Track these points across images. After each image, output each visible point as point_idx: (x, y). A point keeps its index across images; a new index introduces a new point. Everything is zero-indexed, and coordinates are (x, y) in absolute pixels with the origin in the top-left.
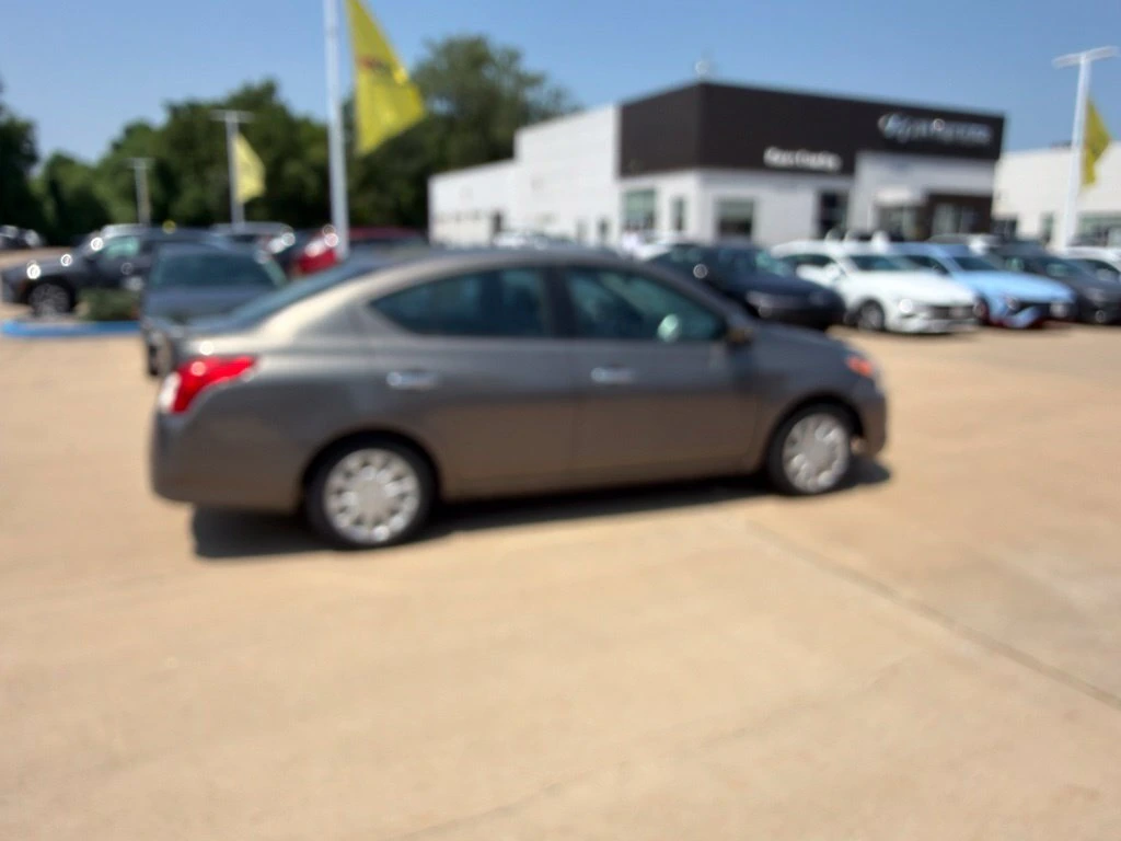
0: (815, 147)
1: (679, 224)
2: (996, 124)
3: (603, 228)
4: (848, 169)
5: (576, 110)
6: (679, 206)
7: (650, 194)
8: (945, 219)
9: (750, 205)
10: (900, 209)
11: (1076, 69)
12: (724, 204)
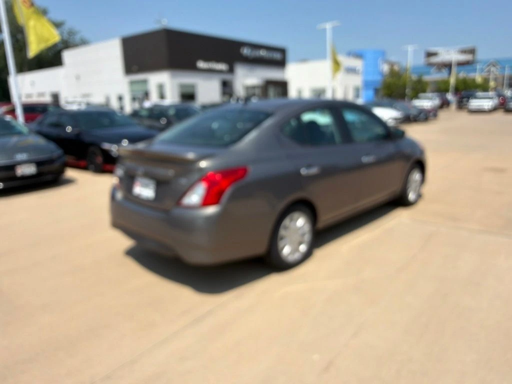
0: (218, 60)
1: (162, 96)
2: (283, 51)
3: (120, 98)
4: (231, 70)
5: (84, 43)
6: (161, 88)
7: (145, 82)
8: (272, 91)
9: (193, 86)
10: (254, 87)
11: (325, 30)
12: (182, 86)
